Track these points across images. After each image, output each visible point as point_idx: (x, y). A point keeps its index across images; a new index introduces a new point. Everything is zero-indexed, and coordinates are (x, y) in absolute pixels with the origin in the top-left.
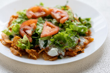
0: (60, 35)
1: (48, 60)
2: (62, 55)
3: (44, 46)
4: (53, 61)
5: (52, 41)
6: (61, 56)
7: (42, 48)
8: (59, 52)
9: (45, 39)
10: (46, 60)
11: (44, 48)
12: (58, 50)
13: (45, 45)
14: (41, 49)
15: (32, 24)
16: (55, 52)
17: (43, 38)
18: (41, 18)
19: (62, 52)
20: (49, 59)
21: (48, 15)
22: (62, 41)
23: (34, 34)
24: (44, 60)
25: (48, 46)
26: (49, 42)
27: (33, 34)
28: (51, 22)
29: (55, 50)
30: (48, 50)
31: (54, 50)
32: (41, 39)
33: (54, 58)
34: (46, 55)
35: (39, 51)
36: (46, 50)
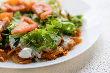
0: (37, 32)
1: (19, 63)
2: (38, 57)
3: (14, 45)
4: (24, 64)
5: (25, 39)
6: (36, 59)
7: (13, 48)
8: (34, 54)
9: (17, 37)
10: (16, 63)
11: (15, 48)
12: (33, 51)
13: (16, 44)
14: (11, 49)
15: (5, 19)
16: (27, 53)
17: (14, 35)
18: (18, 13)
19: (37, 53)
20: (20, 61)
21: (28, 10)
22: (40, 40)
23: (5, 30)
24: (14, 62)
25: (19, 45)
26: (21, 39)
27: (3, 30)
28: (30, 17)
29: (28, 50)
30: (19, 50)
31: (25, 51)
32: (12, 37)
33: (26, 61)
34: (16, 57)
35: (9, 51)
36: (18, 50)
